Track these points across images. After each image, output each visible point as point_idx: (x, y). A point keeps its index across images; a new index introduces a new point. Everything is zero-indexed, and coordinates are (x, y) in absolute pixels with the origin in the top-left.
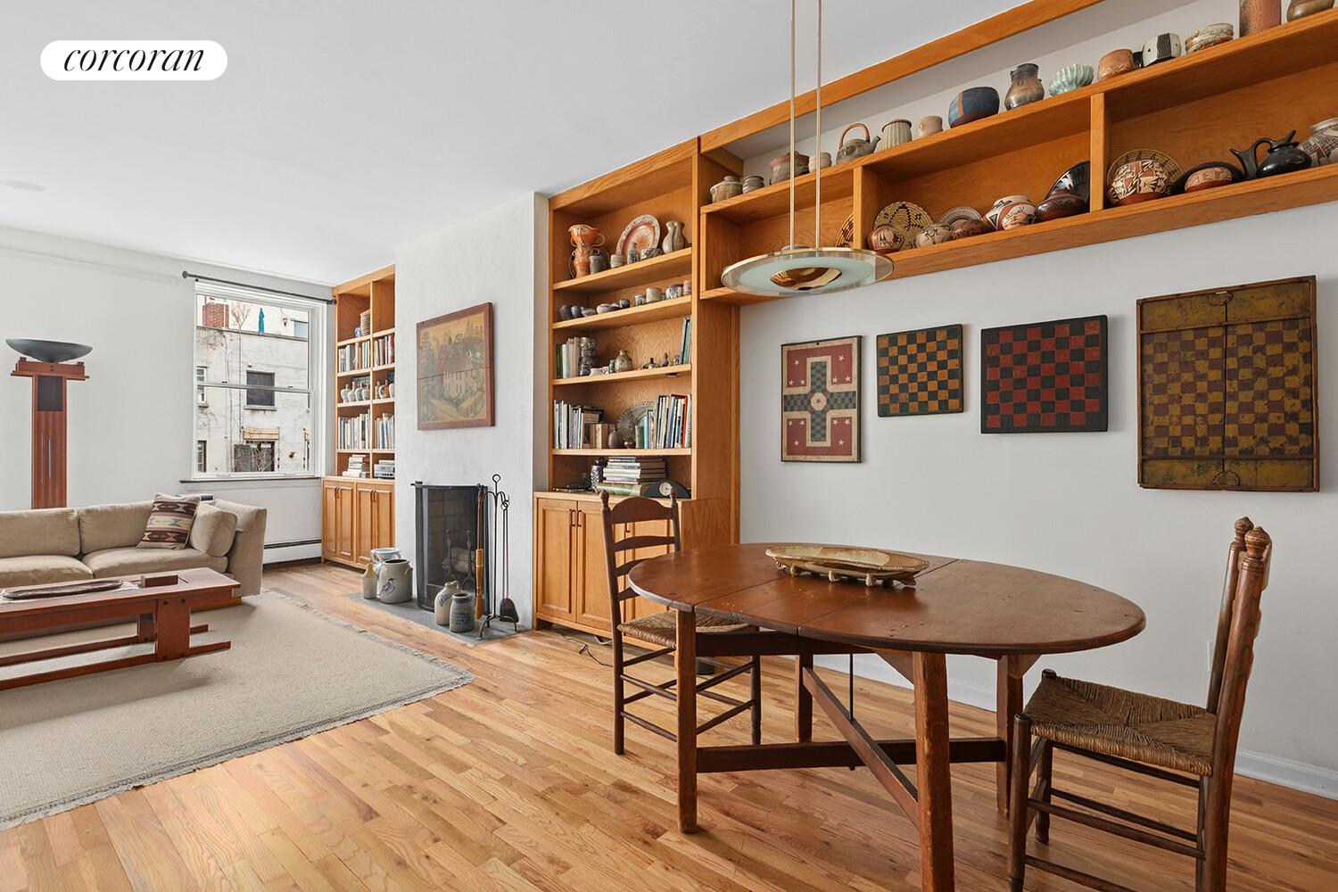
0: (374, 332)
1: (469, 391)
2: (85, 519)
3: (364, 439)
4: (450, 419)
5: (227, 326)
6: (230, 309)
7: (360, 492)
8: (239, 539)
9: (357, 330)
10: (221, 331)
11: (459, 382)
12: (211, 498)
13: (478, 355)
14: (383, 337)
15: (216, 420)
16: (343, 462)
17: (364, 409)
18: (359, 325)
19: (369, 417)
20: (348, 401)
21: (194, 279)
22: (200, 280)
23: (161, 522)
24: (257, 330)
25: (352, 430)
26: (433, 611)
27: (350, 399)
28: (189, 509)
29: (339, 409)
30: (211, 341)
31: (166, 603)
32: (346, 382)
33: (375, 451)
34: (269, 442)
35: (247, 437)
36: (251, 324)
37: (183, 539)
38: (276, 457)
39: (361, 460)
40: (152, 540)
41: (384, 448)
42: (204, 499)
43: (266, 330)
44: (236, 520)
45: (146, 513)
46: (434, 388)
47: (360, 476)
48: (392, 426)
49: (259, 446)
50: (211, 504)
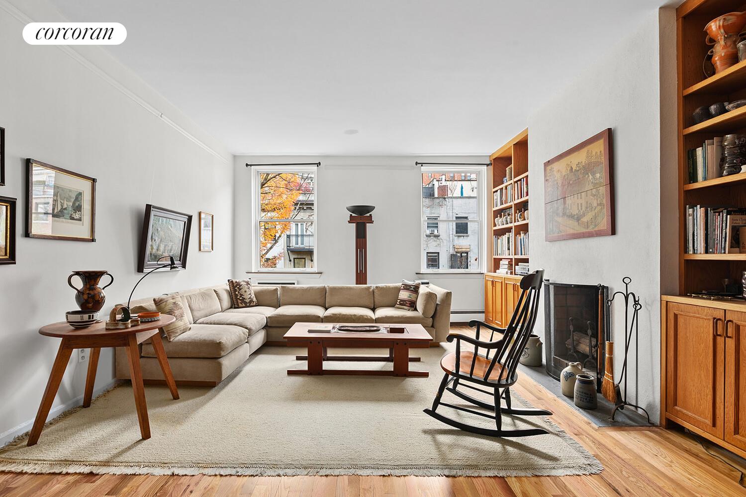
0: (514, 178)
1: (589, 207)
2: (376, 291)
3: (509, 249)
4: (572, 231)
5: (447, 195)
6: (449, 186)
7: (506, 284)
8: (438, 308)
9: (505, 179)
10: (445, 198)
11: (580, 201)
12: (428, 283)
13: (598, 175)
14: (520, 180)
15: (443, 242)
16: (496, 264)
17: (509, 230)
18: (505, 177)
19: (512, 234)
20: (499, 225)
21: (421, 165)
22: (423, 165)
23: (404, 295)
24: (460, 195)
25: (502, 244)
26: (559, 381)
27: (501, 224)
28: (416, 289)
29: (494, 230)
30: (441, 204)
31: (397, 344)
32: (498, 213)
33: (516, 257)
34: (465, 253)
35: (456, 250)
36: (457, 193)
37: (413, 305)
38: (469, 261)
39: (507, 263)
40: (401, 304)
41: (521, 255)
42: (423, 283)
43: (464, 195)
44: (436, 297)
45: (398, 290)
46: (558, 208)
47: (507, 273)
48: (527, 240)
49: (461, 254)
50: (427, 287)
